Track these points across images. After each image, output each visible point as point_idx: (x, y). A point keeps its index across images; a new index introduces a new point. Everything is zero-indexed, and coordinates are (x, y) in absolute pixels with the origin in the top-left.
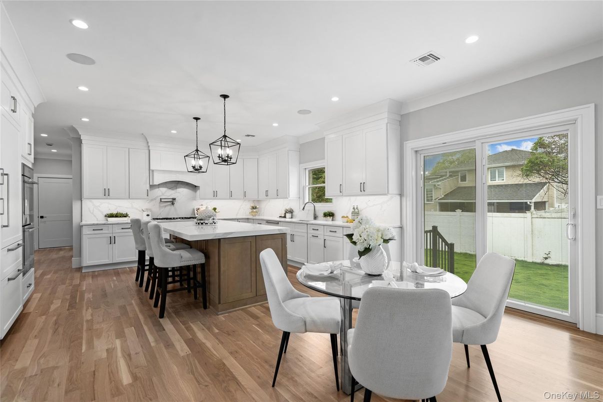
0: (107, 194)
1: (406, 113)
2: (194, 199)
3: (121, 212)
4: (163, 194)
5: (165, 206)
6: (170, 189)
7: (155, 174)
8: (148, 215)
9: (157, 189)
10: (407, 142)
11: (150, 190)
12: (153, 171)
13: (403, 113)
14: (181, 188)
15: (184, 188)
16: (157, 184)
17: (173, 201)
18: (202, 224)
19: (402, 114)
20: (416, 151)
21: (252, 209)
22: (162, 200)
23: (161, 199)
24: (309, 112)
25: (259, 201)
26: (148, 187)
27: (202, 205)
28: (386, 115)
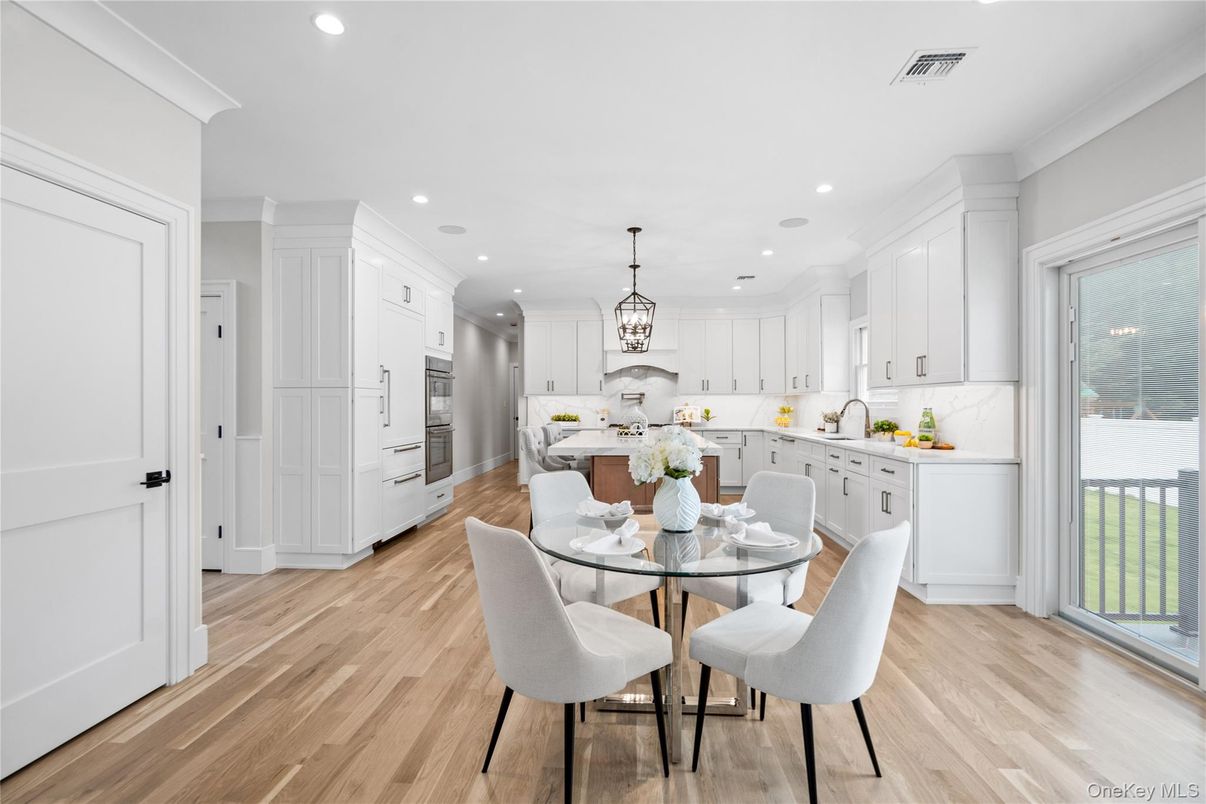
0: (550, 387)
1: (1028, 174)
2: (673, 394)
3: (571, 415)
4: (626, 387)
5: (630, 406)
6: (636, 378)
7: (609, 356)
8: (603, 419)
9: (618, 380)
10: (1029, 248)
11: (606, 382)
12: (606, 352)
13: (1023, 178)
14: (651, 376)
15: (659, 376)
16: (612, 371)
17: (640, 398)
18: (626, 434)
19: (1019, 180)
20: (1059, 269)
21: (781, 413)
22: (625, 397)
23: (623, 395)
24: (803, 221)
25: (796, 397)
26: (601, 377)
27: (687, 405)
28: (959, 194)
